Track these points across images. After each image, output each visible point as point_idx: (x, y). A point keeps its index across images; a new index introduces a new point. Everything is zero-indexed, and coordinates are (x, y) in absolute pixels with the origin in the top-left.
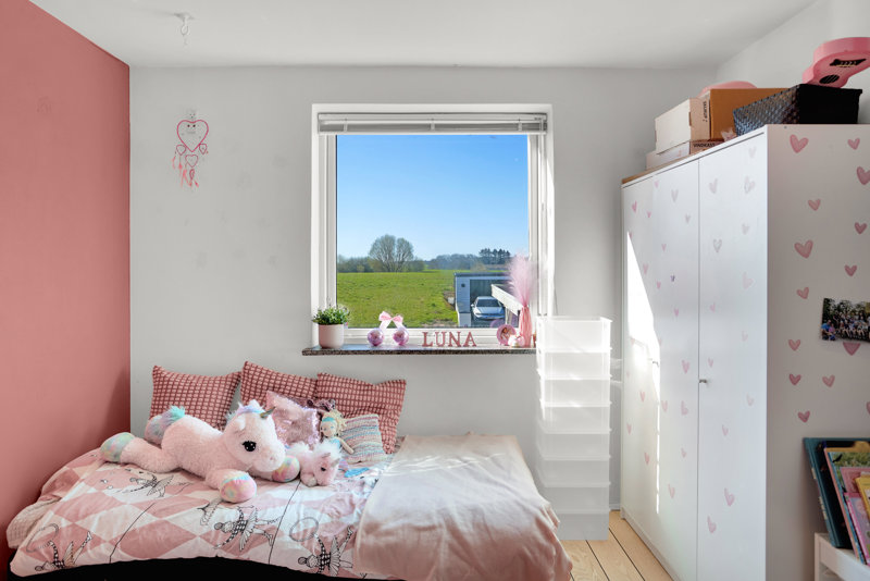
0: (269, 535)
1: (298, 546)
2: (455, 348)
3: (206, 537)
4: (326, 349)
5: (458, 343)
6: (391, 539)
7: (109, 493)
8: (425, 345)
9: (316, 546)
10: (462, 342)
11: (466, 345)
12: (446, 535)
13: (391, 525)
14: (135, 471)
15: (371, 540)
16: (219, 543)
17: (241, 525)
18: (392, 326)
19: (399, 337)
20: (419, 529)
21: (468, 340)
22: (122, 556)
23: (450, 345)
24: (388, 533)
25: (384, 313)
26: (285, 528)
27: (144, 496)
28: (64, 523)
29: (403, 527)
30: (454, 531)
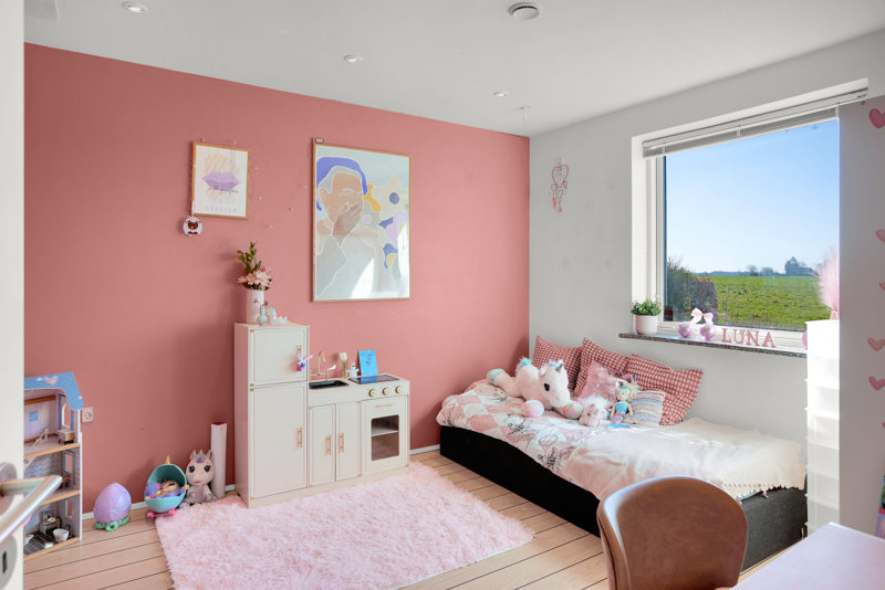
0: (529, 437)
1: (540, 448)
2: (753, 346)
3: (502, 428)
4: (640, 336)
5: (756, 342)
6: (590, 462)
7: (480, 397)
8: (724, 341)
9: (549, 452)
10: (761, 341)
11: (765, 345)
12: (624, 471)
13: (595, 454)
14: (499, 391)
15: (578, 458)
16: (507, 433)
17: (520, 428)
18: (703, 321)
19: (704, 332)
20: (609, 462)
21: (766, 341)
22: (469, 427)
23: (748, 344)
24: (591, 458)
25: (696, 310)
26: (539, 437)
27: (494, 403)
28: (457, 405)
29: (600, 458)
30: (630, 471)
